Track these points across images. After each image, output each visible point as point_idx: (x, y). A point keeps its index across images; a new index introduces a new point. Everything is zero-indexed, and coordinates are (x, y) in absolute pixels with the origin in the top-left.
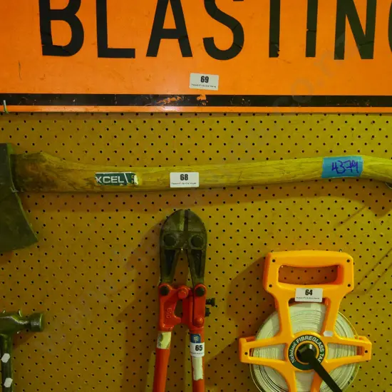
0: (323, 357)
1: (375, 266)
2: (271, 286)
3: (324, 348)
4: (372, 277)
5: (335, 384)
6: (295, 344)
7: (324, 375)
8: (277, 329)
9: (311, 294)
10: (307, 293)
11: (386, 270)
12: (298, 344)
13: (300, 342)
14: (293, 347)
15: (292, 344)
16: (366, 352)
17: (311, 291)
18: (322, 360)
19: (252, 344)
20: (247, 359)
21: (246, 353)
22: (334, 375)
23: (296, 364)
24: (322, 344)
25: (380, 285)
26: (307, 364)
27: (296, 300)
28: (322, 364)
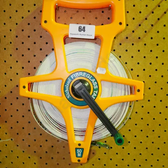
0: (97, 95)
1: (148, 16)
2: (46, 22)
3: (98, 85)
4: (146, 25)
5: (110, 123)
6: (70, 80)
7: (99, 113)
8: (54, 66)
9: (84, 31)
10: (80, 29)
11: (159, 19)
12: (72, 80)
13: (74, 78)
14: (68, 82)
15: (67, 80)
16: (139, 91)
17: (84, 28)
18: (96, 97)
19: (30, 79)
20: (24, 92)
21: (24, 87)
22: (109, 113)
23: (71, 100)
24: (96, 81)
25: (153, 34)
26: (82, 100)
27: (70, 36)
28: (96, 101)
